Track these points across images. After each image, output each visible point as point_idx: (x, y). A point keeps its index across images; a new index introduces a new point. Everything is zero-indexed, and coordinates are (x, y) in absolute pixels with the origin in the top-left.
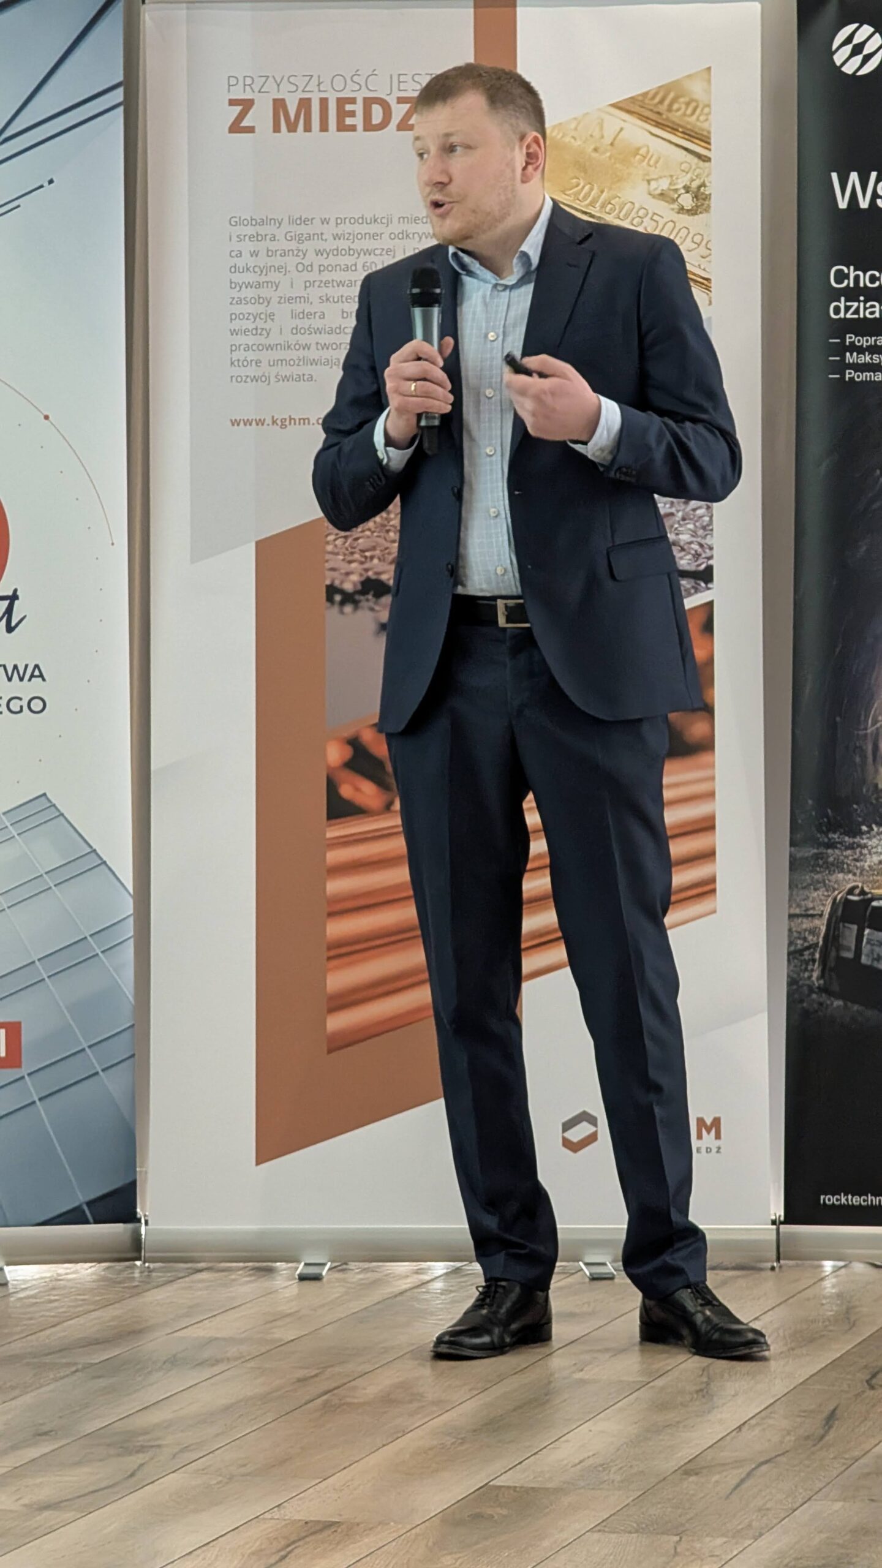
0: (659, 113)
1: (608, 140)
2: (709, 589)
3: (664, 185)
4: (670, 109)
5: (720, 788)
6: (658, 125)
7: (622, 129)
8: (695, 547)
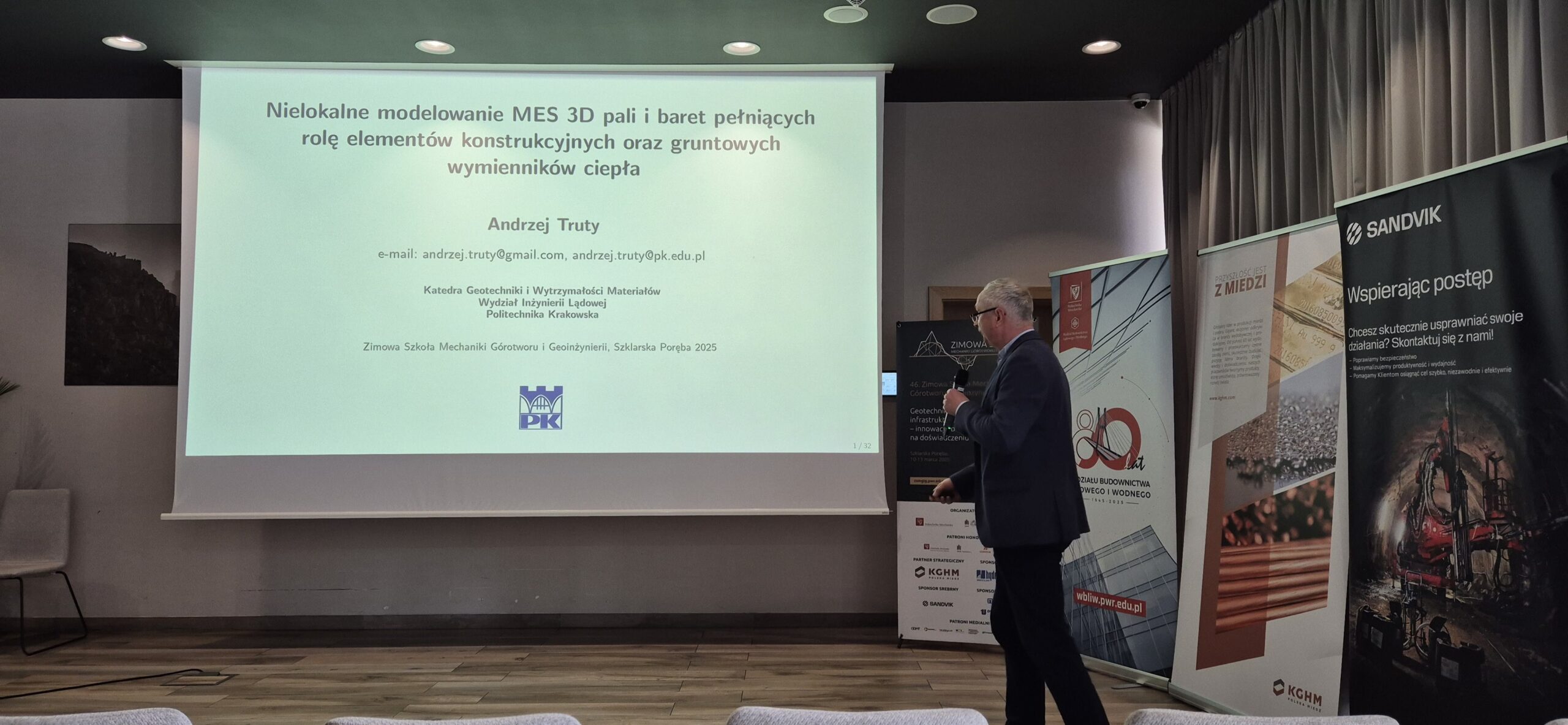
0: (1330, 270)
1: (1312, 283)
2: (1334, 467)
3: (1330, 298)
4: (1333, 268)
5: (1332, 552)
6: (1330, 274)
7: (1317, 278)
8: (1330, 449)
